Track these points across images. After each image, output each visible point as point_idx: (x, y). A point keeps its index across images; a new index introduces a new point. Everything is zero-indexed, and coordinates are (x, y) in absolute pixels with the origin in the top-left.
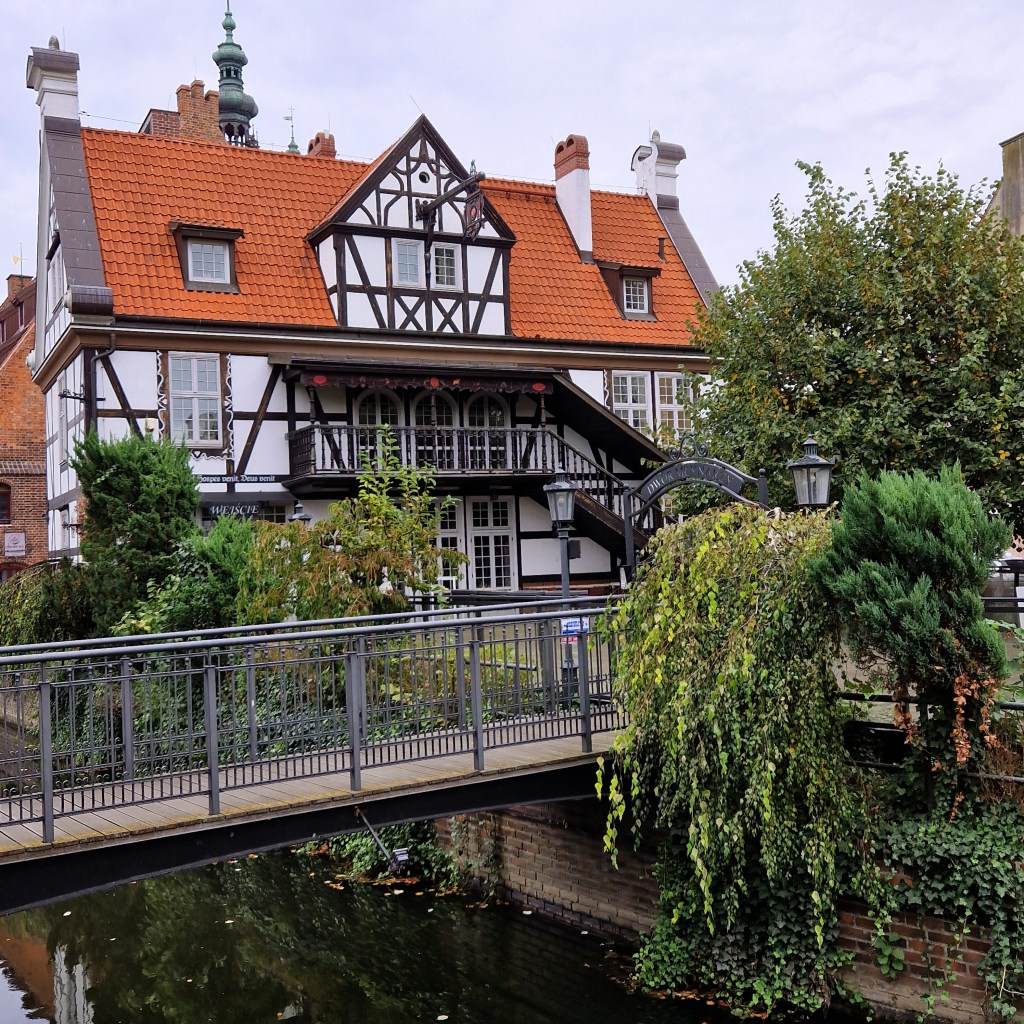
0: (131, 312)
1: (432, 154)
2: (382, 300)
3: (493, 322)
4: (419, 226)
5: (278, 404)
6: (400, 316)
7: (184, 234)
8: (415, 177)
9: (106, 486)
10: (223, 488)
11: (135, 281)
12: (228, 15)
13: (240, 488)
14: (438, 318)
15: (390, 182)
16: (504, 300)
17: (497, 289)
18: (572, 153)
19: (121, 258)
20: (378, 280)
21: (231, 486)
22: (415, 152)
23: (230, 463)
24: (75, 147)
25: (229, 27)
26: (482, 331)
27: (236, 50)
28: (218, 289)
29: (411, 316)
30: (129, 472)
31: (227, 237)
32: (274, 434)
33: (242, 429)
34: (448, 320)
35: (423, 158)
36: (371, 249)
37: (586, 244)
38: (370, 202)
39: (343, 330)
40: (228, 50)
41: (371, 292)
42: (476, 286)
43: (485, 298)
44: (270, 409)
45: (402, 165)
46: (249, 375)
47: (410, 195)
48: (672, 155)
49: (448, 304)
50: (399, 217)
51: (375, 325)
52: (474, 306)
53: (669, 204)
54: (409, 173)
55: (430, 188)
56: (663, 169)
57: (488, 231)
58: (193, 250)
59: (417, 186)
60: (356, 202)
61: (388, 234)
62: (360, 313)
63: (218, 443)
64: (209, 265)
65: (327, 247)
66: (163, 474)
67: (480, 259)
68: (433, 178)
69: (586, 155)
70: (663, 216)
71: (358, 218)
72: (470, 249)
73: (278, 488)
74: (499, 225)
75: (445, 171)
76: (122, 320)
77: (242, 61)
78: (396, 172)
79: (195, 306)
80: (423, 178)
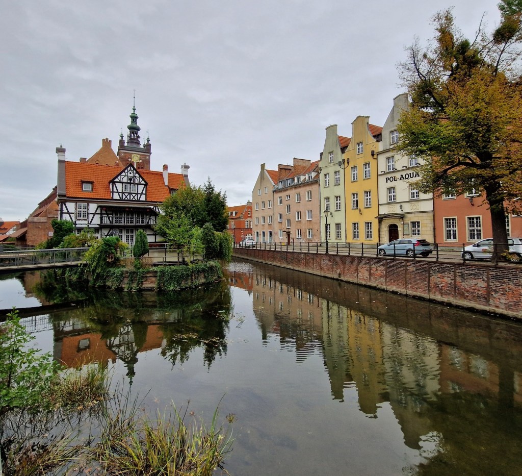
0: (70, 196)
1: (132, 169)
2: (121, 194)
3: (143, 198)
4: (129, 181)
5: (99, 211)
6: (124, 197)
7: (83, 182)
8: (129, 173)
9: (56, 227)
10: (86, 226)
11: (72, 190)
12: (134, 107)
13: (90, 226)
14: (132, 197)
15: (123, 174)
16: (146, 194)
17: (144, 192)
18: (165, 167)
19: (70, 186)
20: (120, 190)
21: (88, 226)
22: (129, 169)
23: (88, 222)
24: (64, 165)
25: (134, 110)
26: (141, 200)
27: (135, 115)
28: (88, 191)
29: (126, 197)
30: (60, 225)
31: (92, 183)
32: (97, 218)
33: (91, 216)
34: (134, 197)
35: (130, 170)
36: (119, 186)
37: (166, 183)
38: (119, 177)
39: (112, 199)
40: (133, 115)
41: (119, 193)
42: (140, 192)
43: (142, 194)
44: (97, 213)
45: (126, 171)
46: (93, 207)
47: (127, 176)
48: (187, 167)
49: (134, 195)
50: (125, 180)
51: (119, 199)
52: (139, 195)
53: (186, 176)
54: (127, 172)
55: (132, 175)
56: (185, 170)
57: (143, 182)
58: (84, 185)
59: (129, 174)
60: (116, 177)
61: (123, 183)
62: (116, 196)
63: (86, 218)
64: (87, 187)
65: (111, 184)
66: (67, 226)
67: (141, 188)
68: (132, 173)
69: (167, 168)
70: (185, 178)
71: (117, 180)
72: (139, 186)
73: (98, 226)
74: (145, 182)
75: (135, 172)
76: (68, 197)
77: (137, 118)
78: (125, 172)
79: (83, 195)
80: (130, 173)
